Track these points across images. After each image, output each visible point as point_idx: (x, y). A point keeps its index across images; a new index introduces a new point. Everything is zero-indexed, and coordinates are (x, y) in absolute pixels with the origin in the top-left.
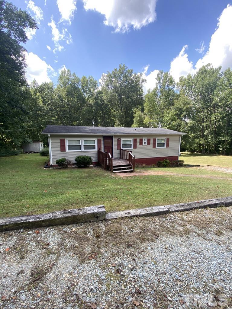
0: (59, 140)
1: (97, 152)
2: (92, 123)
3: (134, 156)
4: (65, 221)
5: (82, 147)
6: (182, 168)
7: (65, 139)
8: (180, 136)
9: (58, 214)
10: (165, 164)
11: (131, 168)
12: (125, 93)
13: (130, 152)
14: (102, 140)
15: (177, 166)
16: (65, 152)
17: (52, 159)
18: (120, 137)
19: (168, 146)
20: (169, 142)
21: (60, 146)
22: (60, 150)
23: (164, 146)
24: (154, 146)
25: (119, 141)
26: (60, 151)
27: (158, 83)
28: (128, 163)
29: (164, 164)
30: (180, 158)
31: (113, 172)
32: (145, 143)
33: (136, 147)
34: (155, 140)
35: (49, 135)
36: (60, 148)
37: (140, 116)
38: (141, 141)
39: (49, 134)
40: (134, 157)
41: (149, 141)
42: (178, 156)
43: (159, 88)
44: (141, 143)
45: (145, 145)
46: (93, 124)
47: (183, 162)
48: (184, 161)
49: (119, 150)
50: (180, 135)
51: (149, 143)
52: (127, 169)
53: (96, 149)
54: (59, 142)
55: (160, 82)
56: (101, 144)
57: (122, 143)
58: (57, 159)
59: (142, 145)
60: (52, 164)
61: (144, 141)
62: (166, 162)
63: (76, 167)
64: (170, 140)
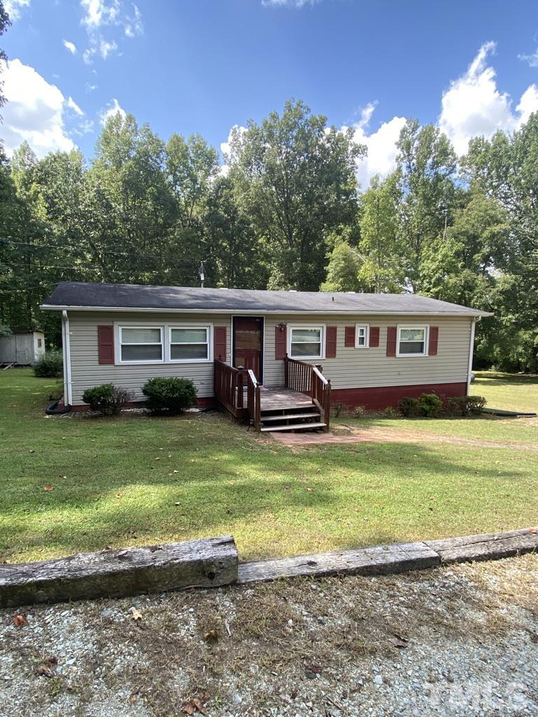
0: (96, 328)
1: (211, 368)
2: (199, 278)
3: (329, 381)
4: (110, 584)
5: (167, 351)
6: (477, 422)
7: (112, 326)
8: (472, 321)
9: (89, 562)
10: (424, 407)
11: (317, 420)
12: (301, 186)
13: (316, 369)
14: (228, 329)
15: (464, 415)
16: (111, 367)
17: (70, 386)
18: (283, 322)
19: (433, 350)
20: (439, 340)
21: (97, 348)
22: (97, 358)
23: (421, 351)
24: (391, 351)
25: (281, 333)
26: (97, 363)
27: (402, 156)
28: (307, 402)
29: (423, 409)
30: (473, 391)
31: (262, 430)
32: (362, 341)
33: (335, 353)
34: (392, 333)
35: (65, 313)
36: (97, 353)
37: (347, 258)
38: (350, 333)
39: (65, 309)
40: (327, 383)
41: (375, 333)
42: (466, 383)
43: (405, 171)
44: (350, 341)
45: (362, 346)
46: (202, 278)
47: (483, 401)
48: (486, 399)
49: (281, 362)
50: (471, 318)
51: (374, 341)
52: (307, 421)
53: (211, 358)
54: (96, 333)
55: (409, 155)
56: (225, 341)
57: (290, 339)
58: (86, 388)
59: (354, 346)
60: (71, 403)
61: (358, 335)
62: (429, 402)
63: (145, 414)
64: (439, 332)
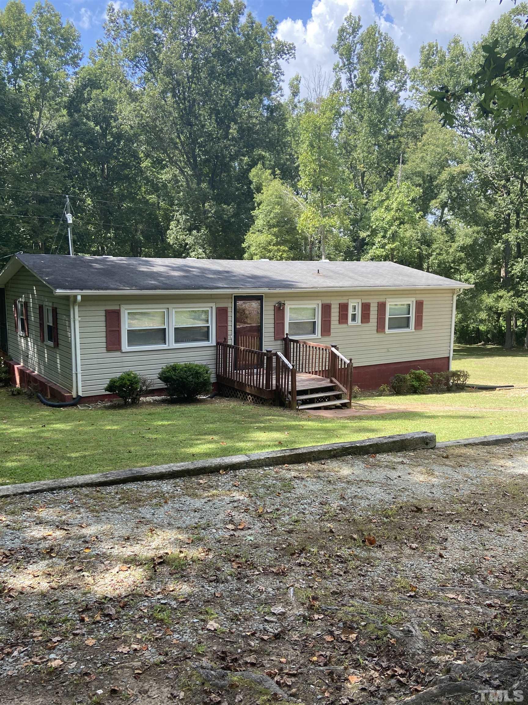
0: (103, 313)
3: (351, 360)
5: (171, 335)
6: (463, 394)
7: (120, 310)
8: (453, 294)
10: (414, 383)
13: (333, 349)
14: (229, 310)
15: (449, 389)
18: (282, 300)
19: (419, 324)
20: (424, 314)
23: (408, 326)
28: (326, 383)
29: (413, 386)
32: (354, 318)
33: (329, 331)
35: (79, 298)
39: (79, 294)
40: (348, 362)
42: (449, 358)
44: (343, 318)
45: (354, 323)
47: (466, 376)
49: (279, 342)
50: (453, 291)
51: (366, 318)
53: (213, 341)
54: (103, 319)
56: (227, 323)
57: (288, 317)
59: (347, 323)
60: (80, 394)
62: (418, 378)
64: (424, 306)
